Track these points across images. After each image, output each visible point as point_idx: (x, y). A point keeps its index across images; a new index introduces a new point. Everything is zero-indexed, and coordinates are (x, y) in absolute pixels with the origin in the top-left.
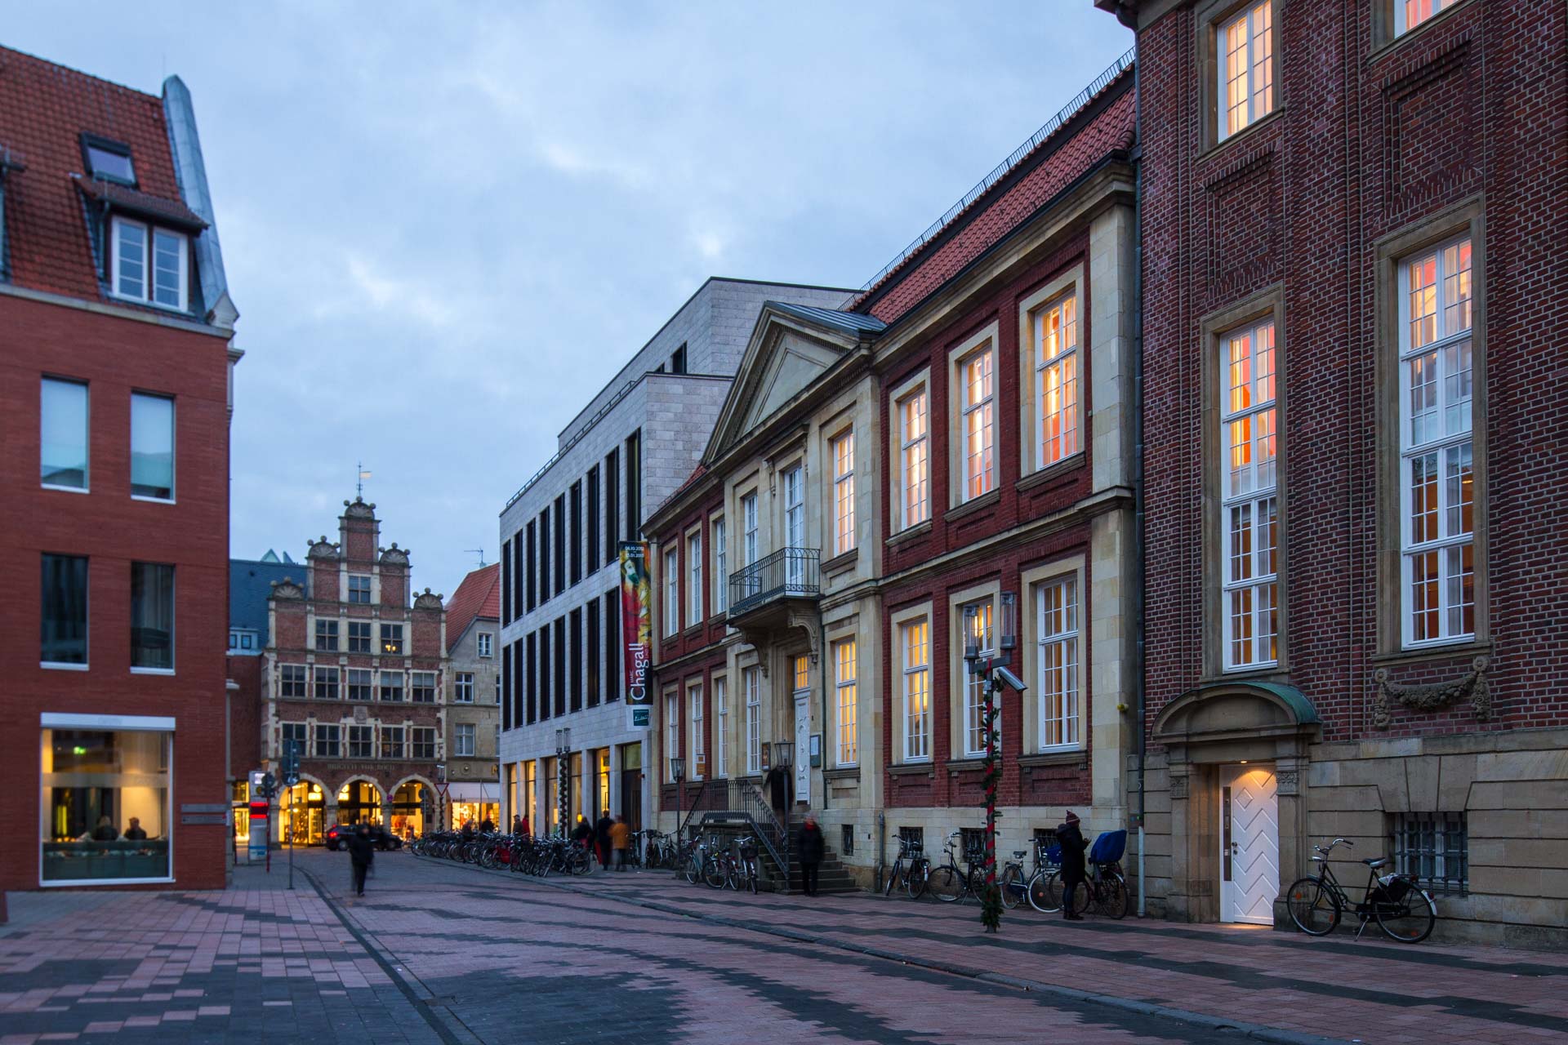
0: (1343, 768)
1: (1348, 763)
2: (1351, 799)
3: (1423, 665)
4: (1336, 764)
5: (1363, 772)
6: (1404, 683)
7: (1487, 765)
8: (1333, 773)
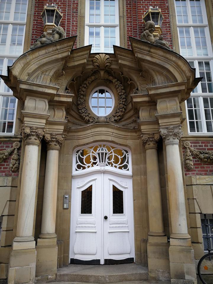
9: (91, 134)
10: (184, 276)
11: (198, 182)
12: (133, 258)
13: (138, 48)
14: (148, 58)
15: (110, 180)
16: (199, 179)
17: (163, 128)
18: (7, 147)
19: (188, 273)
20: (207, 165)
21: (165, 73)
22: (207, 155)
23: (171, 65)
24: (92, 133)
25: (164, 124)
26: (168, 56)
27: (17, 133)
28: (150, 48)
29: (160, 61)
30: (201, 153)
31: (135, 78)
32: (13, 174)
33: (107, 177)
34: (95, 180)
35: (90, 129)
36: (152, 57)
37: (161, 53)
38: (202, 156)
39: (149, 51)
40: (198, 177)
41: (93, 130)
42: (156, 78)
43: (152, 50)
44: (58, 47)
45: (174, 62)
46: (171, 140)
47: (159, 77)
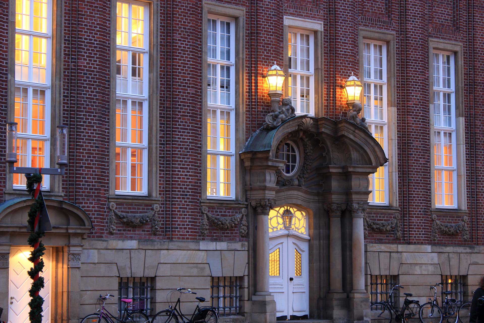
0: (99, 253)
1: (102, 251)
2: (103, 270)
3: (131, 204)
4: (96, 251)
5: (110, 256)
6: (122, 212)
7: (165, 256)
8: (94, 256)
9: (283, 197)
10: (363, 318)
11: (371, 249)
12: (307, 315)
13: (346, 127)
14: (352, 137)
15: (294, 243)
16: (372, 246)
17: (355, 203)
18: (236, 213)
19: (366, 316)
20: (376, 234)
21: (362, 152)
22: (378, 226)
23: (369, 148)
24: (285, 196)
25: (356, 199)
26: (368, 140)
27: (242, 199)
28: (356, 129)
29: (360, 141)
30: (374, 224)
31: (329, 143)
32: (244, 239)
33: (291, 240)
34: (282, 243)
35: (284, 192)
36: (355, 136)
37: (362, 135)
38: (375, 227)
39: (354, 131)
40: (371, 245)
41: (286, 193)
42: (352, 153)
43: (357, 131)
44: (291, 123)
45: (372, 146)
46: (360, 214)
47: (355, 153)
